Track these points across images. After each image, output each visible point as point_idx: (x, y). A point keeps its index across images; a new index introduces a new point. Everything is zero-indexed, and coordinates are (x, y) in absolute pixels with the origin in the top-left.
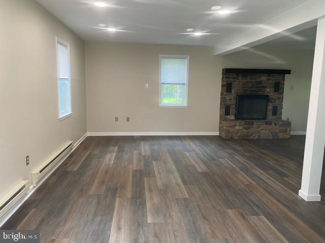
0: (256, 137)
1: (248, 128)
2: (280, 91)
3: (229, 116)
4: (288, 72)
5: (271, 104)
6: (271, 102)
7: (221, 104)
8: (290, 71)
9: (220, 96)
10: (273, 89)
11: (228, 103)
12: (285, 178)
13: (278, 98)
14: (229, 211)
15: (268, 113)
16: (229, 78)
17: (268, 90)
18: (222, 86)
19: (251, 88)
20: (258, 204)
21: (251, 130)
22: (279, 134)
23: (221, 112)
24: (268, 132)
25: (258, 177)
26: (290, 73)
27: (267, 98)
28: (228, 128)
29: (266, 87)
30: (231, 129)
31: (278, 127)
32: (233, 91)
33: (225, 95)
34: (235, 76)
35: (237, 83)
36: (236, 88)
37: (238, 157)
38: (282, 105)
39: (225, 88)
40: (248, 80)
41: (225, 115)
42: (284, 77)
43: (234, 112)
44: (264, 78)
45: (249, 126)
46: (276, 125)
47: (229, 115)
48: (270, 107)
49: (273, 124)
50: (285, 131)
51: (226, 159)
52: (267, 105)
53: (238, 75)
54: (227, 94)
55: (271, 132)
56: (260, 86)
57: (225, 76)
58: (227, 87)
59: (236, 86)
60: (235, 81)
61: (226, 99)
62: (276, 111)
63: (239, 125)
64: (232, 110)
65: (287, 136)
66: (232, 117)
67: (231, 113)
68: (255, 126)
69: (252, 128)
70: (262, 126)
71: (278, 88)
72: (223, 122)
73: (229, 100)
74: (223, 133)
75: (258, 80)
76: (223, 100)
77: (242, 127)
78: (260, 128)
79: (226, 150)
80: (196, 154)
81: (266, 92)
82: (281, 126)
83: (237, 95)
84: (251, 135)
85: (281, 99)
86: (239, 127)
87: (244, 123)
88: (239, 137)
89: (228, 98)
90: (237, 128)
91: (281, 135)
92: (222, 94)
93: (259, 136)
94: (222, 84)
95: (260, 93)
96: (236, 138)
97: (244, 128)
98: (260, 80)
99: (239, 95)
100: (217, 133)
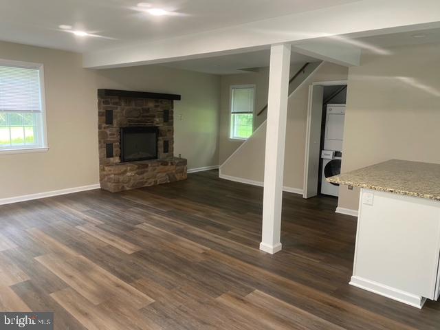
0: (153, 184)
1: (142, 173)
2: (170, 121)
3: (112, 159)
4: (178, 97)
5: (161, 138)
6: (161, 136)
7: (100, 142)
8: (180, 96)
9: (97, 130)
10: (162, 119)
11: (110, 139)
12: (229, 232)
13: (169, 131)
14: (219, 299)
15: (159, 149)
16: (109, 104)
17: (157, 120)
18: (99, 115)
19: (137, 117)
20: (238, 276)
21: (145, 175)
22: (176, 175)
23: (100, 153)
24: (164, 174)
25: (204, 239)
26: (180, 99)
27: (155, 130)
28: (117, 176)
29: (154, 117)
30: (121, 178)
31: (174, 166)
32: (115, 122)
33: (104, 128)
34: (117, 100)
35: (119, 110)
36: (119, 119)
37: (156, 217)
38: (173, 138)
39: (104, 118)
40: (134, 107)
41: (107, 157)
42: (172, 102)
43: (119, 153)
44: (151, 105)
45: (143, 170)
46: (172, 164)
47: (112, 156)
48: (161, 143)
49: (170, 164)
50: (182, 171)
51: (145, 224)
52: (157, 140)
53: (120, 99)
54: (108, 127)
55: (167, 174)
56: (148, 114)
57: (102, 100)
58: (106, 117)
59: (118, 114)
60: (117, 108)
61: (106, 133)
62: (168, 147)
63: (131, 170)
64: (116, 150)
65: (184, 177)
66: (117, 160)
67: (114, 154)
68: (150, 169)
69: (147, 171)
70: (157, 168)
71: (168, 117)
72: (106, 168)
73: (111, 135)
74: (109, 184)
75: (144, 107)
76: (102, 135)
77: (135, 172)
78: (156, 171)
79: (131, 209)
80: (96, 226)
81: (155, 122)
82: (177, 165)
83: (121, 128)
84: (146, 182)
85: (171, 131)
86: (130, 173)
87: (136, 166)
88: (133, 186)
89: (109, 133)
90: (129, 174)
91: (178, 177)
92: (100, 127)
93: (156, 182)
94: (99, 112)
95: (148, 124)
96: (128, 189)
97: (137, 173)
98: (147, 107)
99: (123, 128)
100: (97, 186)
